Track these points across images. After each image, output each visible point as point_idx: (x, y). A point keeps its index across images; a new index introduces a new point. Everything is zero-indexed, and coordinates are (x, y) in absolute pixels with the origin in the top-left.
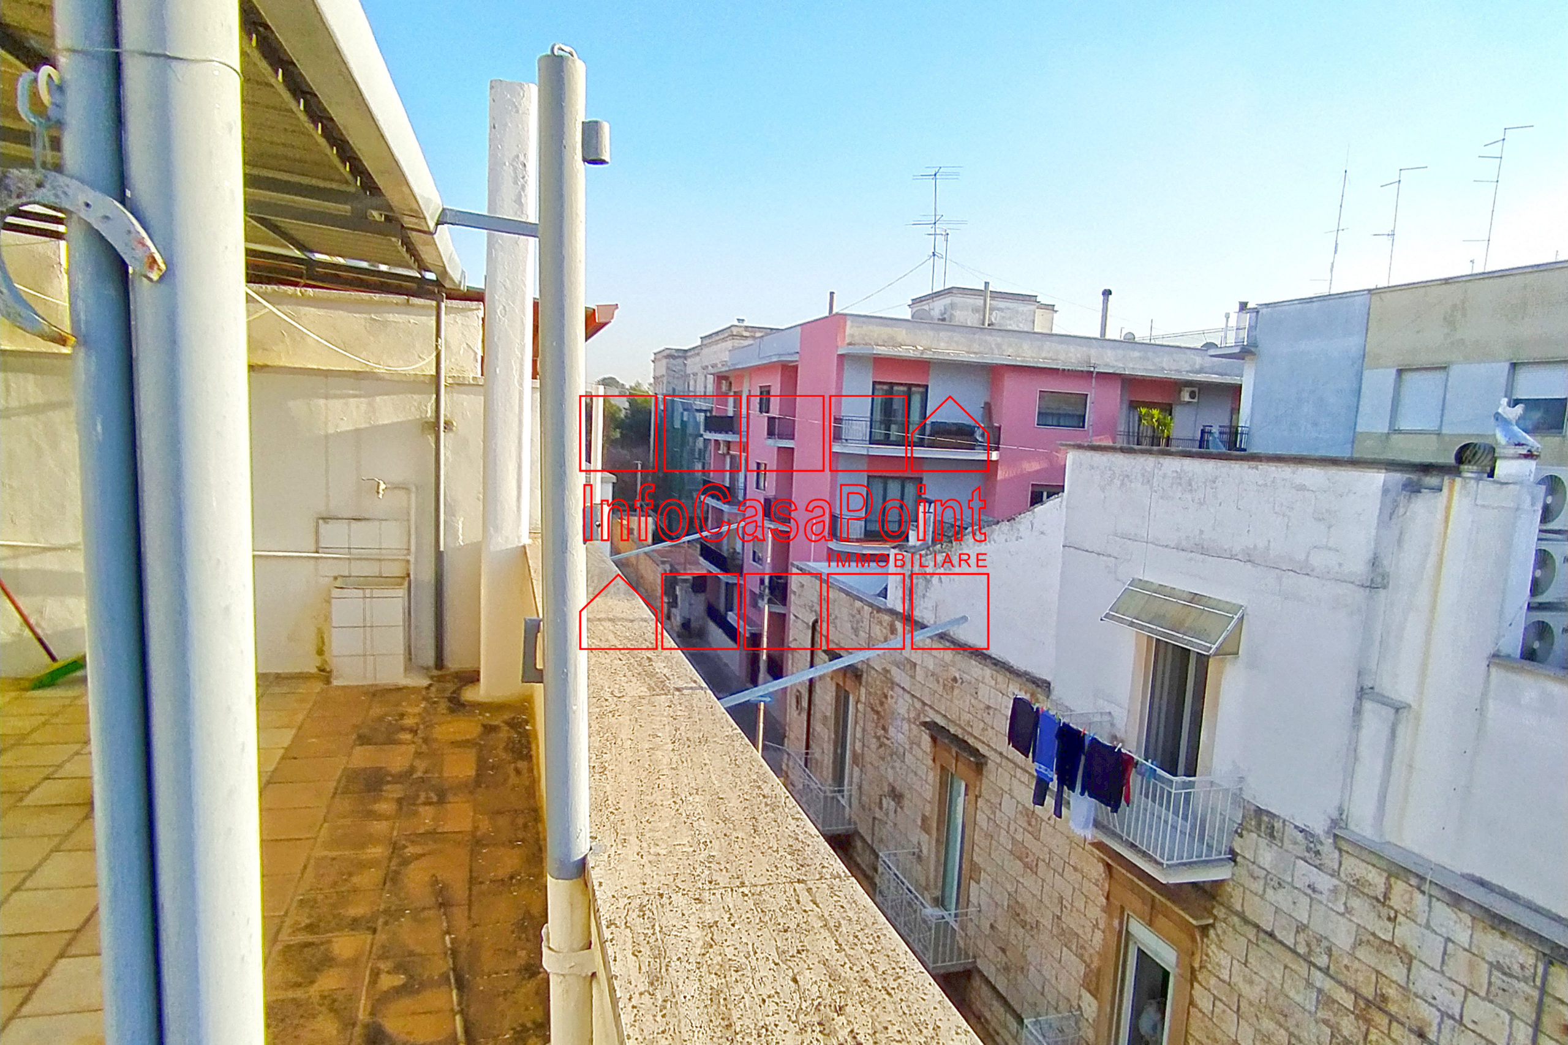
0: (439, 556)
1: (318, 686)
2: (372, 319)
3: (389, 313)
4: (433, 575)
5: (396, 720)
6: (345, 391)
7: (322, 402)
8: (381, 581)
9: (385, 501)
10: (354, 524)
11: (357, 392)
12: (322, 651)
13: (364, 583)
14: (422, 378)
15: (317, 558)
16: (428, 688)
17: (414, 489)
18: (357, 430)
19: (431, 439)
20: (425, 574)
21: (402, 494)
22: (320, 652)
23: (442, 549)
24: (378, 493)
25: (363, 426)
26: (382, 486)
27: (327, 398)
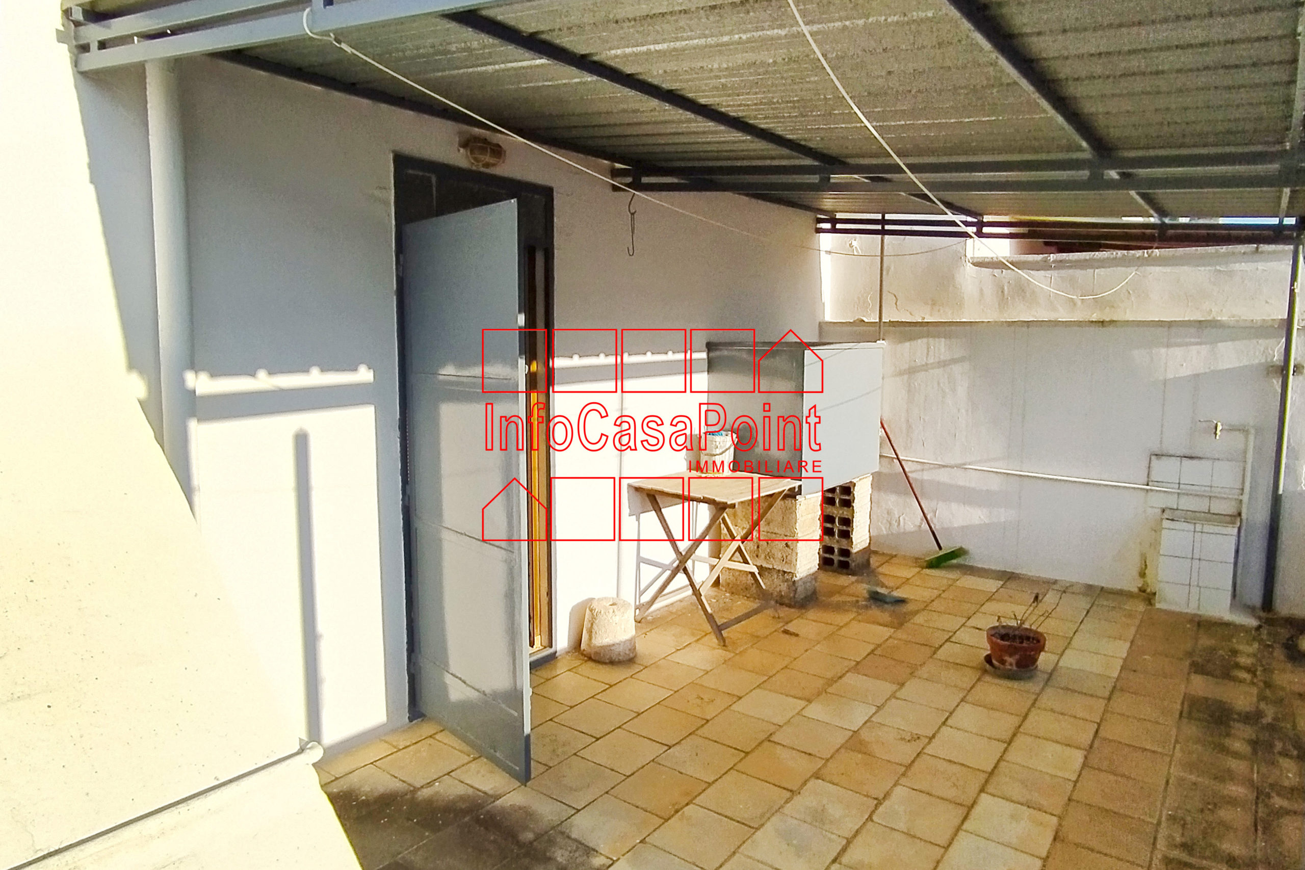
0: (1276, 500)
1: (1141, 607)
2: (1216, 271)
3: (1235, 263)
4: (1269, 518)
5: (1229, 656)
6: (1187, 340)
7: (1163, 350)
8: (1211, 517)
9: (1224, 442)
10: (1186, 462)
11: (1197, 340)
12: (1145, 574)
13: (1192, 517)
14: (1270, 323)
15: (1147, 490)
16: (1258, 628)
17: (1253, 431)
18: (1197, 376)
19: (1277, 384)
20: (1259, 515)
21: (1240, 436)
22: (1142, 574)
23: (1280, 492)
24: (1216, 434)
25: (1202, 371)
26: (1219, 428)
27: (1168, 346)
